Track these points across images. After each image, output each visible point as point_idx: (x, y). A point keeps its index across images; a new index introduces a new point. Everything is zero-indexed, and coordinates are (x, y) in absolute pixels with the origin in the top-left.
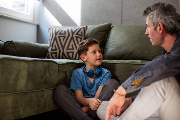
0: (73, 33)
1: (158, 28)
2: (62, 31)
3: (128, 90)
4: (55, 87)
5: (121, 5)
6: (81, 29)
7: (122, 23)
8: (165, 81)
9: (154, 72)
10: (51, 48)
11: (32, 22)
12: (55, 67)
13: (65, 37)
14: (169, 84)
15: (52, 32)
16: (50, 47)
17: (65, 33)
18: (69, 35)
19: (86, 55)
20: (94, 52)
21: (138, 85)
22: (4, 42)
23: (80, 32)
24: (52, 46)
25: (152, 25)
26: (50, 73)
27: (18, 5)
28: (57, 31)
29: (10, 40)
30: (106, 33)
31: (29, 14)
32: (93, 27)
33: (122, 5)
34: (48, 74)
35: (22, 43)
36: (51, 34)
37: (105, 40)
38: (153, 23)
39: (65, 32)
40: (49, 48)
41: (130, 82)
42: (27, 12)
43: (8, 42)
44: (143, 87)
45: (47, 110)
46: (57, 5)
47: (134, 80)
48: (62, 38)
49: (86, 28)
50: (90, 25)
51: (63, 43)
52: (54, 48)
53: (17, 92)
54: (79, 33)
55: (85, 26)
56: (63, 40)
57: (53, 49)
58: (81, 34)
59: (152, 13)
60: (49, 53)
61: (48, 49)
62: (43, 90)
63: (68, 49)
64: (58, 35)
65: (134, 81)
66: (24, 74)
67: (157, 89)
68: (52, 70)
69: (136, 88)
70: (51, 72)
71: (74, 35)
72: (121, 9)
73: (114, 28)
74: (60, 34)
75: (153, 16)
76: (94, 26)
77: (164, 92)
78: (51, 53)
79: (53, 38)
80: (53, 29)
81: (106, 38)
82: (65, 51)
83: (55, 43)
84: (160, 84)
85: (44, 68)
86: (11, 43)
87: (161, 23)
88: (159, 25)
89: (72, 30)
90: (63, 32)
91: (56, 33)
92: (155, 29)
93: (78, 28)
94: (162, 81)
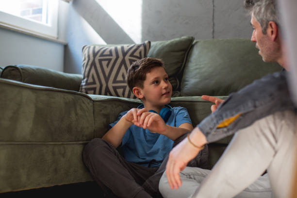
0: (125, 54)
1: (269, 30)
2: (105, 51)
3: (210, 136)
4: (87, 140)
5: (212, 5)
6: (139, 46)
7: (213, 37)
8: (276, 117)
9: (257, 103)
10: (85, 80)
11: (55, 39)
12: (88, 105)
13: (110, 60)
14: (283, 122)
15: (89, 52)
16: (84, 78)
17: (111, 54)
18: (118, 57)
19: (142, 87)
20: (157, 82)
21: (230, 127)
22: (2, 69)
23: (138, 51)
24: (88, 76)
25: (260, 25)
26: (77, 114)
27: (31, 10)
28: (96, 50)
29: (13, 65)
30: (185, 54)
31: (49, 25)
32: (161, 44)
33: (214, 6)
34: (73, 115)
35: (33, 70)
36: (87, 55)
37: (183, 66)
38: (260, 21)
39: (111, 51)
40: (82, 81)
41: (215, 121)
42: (47, 22)
43: (10, 68)
44: (237, 130)
45: (71, 180)
46: (99, 9)
47: (222, 119)
48: (105, 63)
49: (148, 45)
50: (155, 40)
51: (107, 71)
52: (91, 80)
53: (15, 141)
54: (135, 54)
55: (146, 42)
56: (108, 65)
57: (89, 82)
58: (138, 55)
59: (259, 3)
60: (82, 89)
61: (81, 83)
62: (65, 143)
63: (115, 81)
64: (98, 58)
65: (221, 121)
66: (29, 112)
67: (261, 131)
68: (82, 109)
69: (226, 132)
70: (79, 112)
71: (127, 58)
72: (212, 12)
73: (199, 44)
74: (102, 55)
75: (260, 9)
76: (164, 42)
77: (274, 136)
78: (85, 89)
79: (90, 63)
80: (89, 47)
81: (184, 64)
82: (111, 85)
83: (93, 71)
84: (268, 123)
85: (66, 103)
86: (13, 70)
87: (273, 21)
88: (271, 25)
89: (122, 48)
90: (107, 53)
91: (95, 54)
92: (264, 32)
93: (134, 46)
94: (270, 118)
